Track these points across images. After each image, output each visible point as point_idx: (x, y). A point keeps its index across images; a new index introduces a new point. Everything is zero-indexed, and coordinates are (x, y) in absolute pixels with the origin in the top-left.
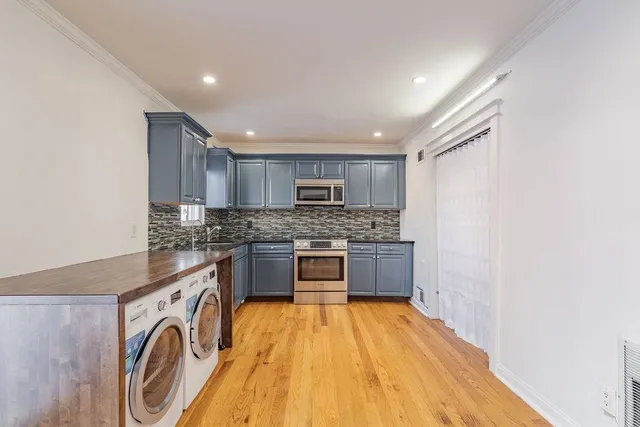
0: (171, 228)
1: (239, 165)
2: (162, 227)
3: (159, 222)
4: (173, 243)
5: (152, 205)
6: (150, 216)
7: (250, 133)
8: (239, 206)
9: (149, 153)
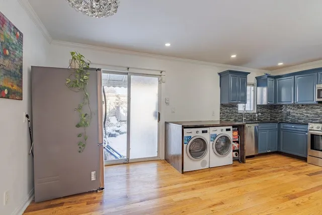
0: (232, 113)
1: (277, 82)
2: (227, 112)
3: (226, 111)
4: (233, 119)
5: (222, 105)
6: (221, 108)
7: (280, 64)
8: (278, 103)
9: (220, 86)
